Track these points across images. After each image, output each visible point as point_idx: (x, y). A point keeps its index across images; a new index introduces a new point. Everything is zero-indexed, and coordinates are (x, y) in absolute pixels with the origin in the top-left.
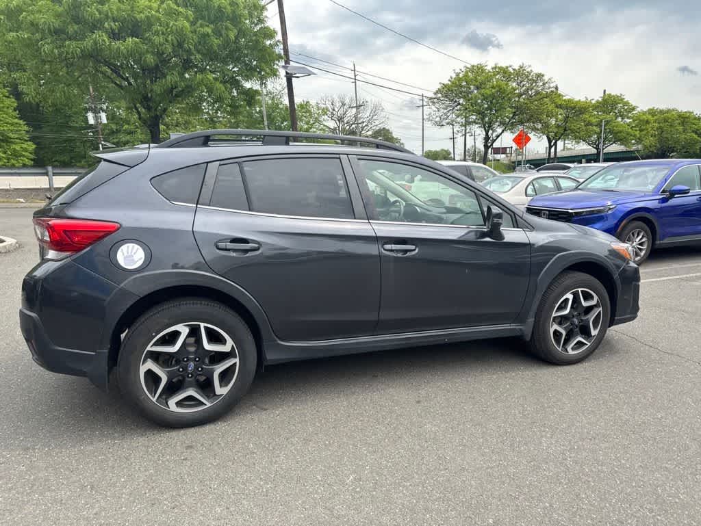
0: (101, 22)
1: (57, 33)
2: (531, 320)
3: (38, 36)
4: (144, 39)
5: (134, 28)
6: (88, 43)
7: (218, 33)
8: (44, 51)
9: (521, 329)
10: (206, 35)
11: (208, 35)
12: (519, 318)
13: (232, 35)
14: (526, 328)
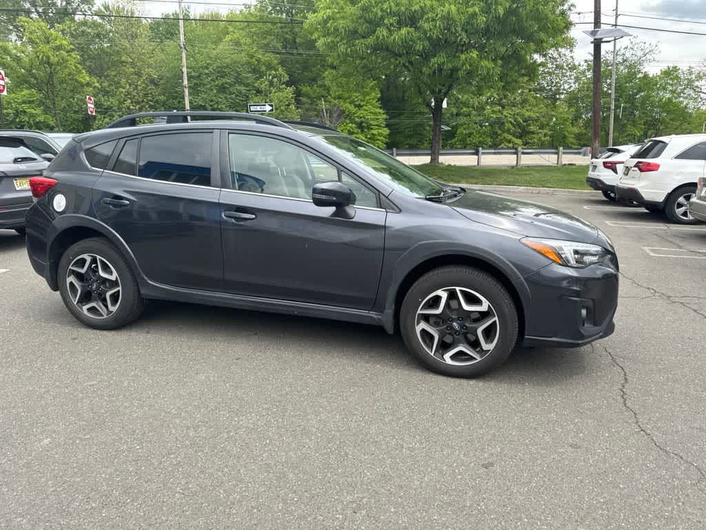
0: (382, 18)
1: (353, 34)
2: (389, 311)
3: (338, 39)
4: (417, 28)
5: (412, 20)
6: (371, 40)
7: (486, 11)
8: (341, 51)
9: (379, 319)
10: (474, 15)
11: (475, 14)
12: (377, 305)
13: (501, 11)
14: (385, 318)
